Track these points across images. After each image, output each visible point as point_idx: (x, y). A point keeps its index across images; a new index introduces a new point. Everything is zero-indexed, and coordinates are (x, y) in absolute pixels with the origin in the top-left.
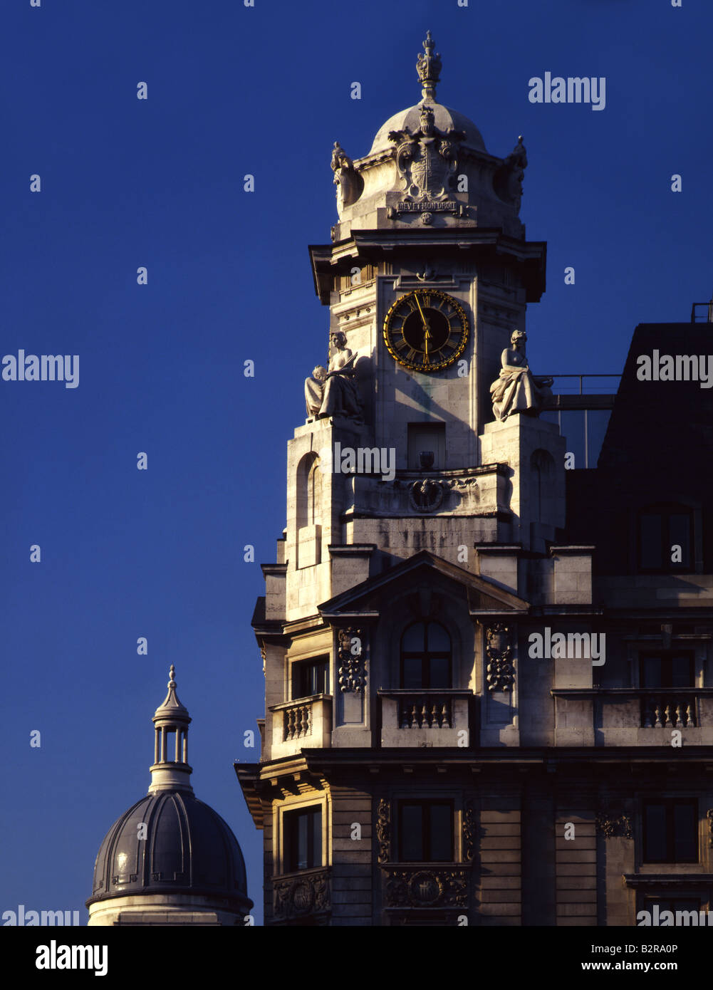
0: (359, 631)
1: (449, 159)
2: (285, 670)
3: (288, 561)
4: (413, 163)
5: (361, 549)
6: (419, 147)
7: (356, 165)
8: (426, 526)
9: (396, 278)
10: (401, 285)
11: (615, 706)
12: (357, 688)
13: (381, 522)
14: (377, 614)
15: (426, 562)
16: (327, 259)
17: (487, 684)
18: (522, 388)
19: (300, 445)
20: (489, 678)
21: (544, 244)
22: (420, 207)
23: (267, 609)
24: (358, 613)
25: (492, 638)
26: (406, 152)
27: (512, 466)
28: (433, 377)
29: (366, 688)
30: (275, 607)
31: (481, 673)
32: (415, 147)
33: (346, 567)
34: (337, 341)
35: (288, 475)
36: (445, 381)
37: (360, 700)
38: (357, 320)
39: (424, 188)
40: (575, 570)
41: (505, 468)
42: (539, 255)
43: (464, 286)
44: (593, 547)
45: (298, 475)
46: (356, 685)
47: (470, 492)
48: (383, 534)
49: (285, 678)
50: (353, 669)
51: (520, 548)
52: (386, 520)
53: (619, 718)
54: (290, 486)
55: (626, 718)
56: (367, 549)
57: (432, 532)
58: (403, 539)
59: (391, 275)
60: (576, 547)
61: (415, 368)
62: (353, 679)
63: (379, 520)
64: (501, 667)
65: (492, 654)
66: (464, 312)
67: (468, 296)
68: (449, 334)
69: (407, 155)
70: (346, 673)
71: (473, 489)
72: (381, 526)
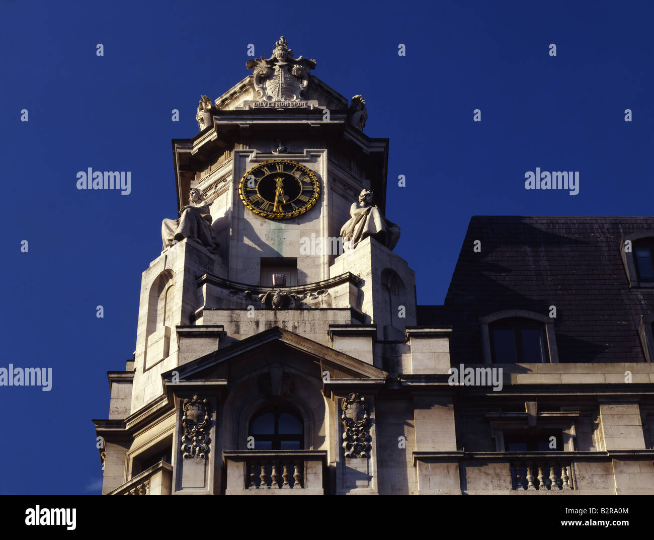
0: (204, 400)
1: (300, 78)
2: (125, 467)
3: (135, 369)
4: (268, 81)
5: (210, 329)
6: (274, 70)
7: (218, 102)
8: (278, 317)
9: (252, 152)
10: (256, 157)
11: (483, 469)
12: (201, 455)
13: (232, 313)
14: (225, 383)
15: (277, 338)
16: (188, 151)
17: (342, 450)
18: (372, 218)
19: (154, 270)
20: (345, 444)
21: (386, 141)
22: (274, 106)
23: (111, 412)
24: (204, 382)
25: (347, 408)
26: (262, 71)
27: (364, 278)
28: (286, 223)
29: (211, 455)
30: (120, 410)
31: (336, 439)
32: (272, 70)
33: (195, 346)
34: (194, 195)
35: (141, 299)
36: (296, 226)
37: (204, 466)
38: (215, 192)
39: (278, 96)
40: (433, 351)
41: (357, 279)
42: (383, 150)
43: (314, 158)
44: (450, 330)
45: (150, 295)
46: (200, 451)
47: (322, 301)
48: (234, 323)
49: (125, 473)
50: (197, 437)
51: (375, 329)
52: (237, 311)
53: (488, 482)
54: (142, 307)
55: (496, 482)
56: (216, 329)
57: (284, 322)
58: (255, 327)
59: (248, 149)
60: (433, 330)
61: (268, 215)
62: (196, 446)
63: (229, 311)
64: (357, 435)
65: (347, 423)
66: (314, 176)
67: (319, 167)
68: (301, 192)
69: (263, 74)
70: (189, 440)
71: (325, 299)
72: (231, 316)
